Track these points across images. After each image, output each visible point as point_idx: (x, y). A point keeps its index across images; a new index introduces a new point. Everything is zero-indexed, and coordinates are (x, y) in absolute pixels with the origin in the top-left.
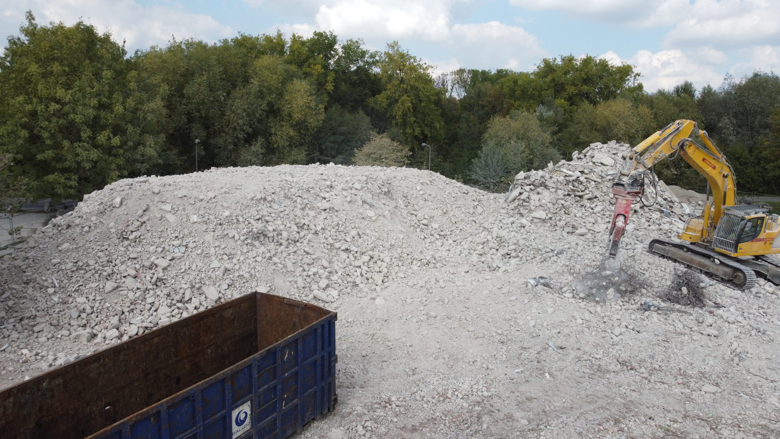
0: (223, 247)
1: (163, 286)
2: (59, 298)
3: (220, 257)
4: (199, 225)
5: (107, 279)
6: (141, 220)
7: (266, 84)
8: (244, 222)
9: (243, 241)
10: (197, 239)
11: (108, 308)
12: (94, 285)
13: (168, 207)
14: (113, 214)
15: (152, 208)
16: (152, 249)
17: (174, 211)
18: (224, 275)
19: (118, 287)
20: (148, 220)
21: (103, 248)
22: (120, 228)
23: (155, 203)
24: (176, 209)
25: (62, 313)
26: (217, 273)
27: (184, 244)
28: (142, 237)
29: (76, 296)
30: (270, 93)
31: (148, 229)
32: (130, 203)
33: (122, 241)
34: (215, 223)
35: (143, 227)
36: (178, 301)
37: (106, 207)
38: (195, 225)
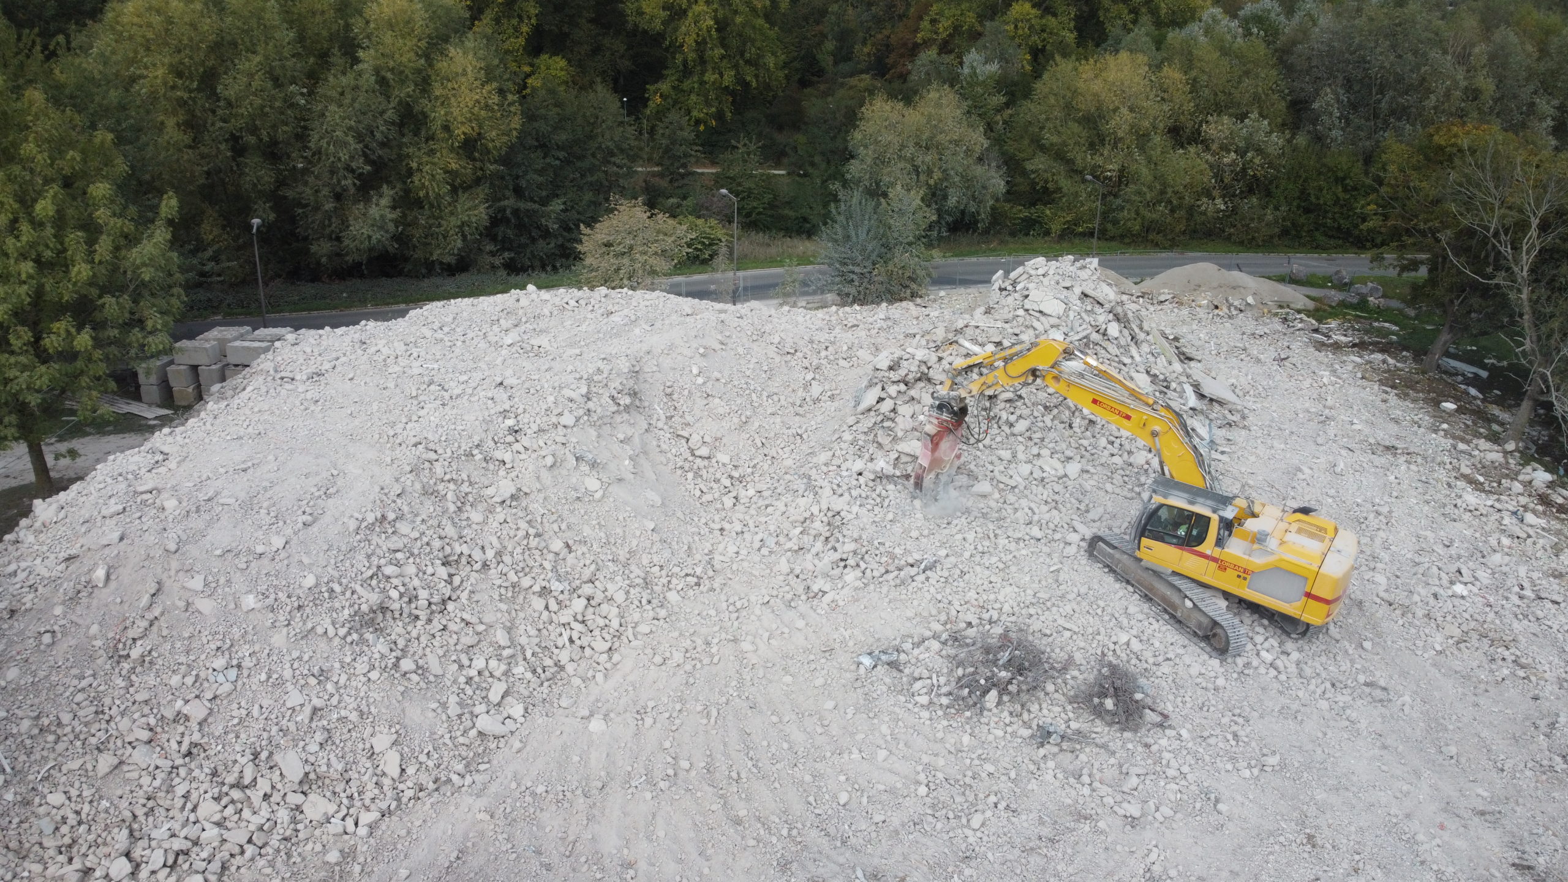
0: (306, 657)
1: (203, 755)
2: (16, 794)
3: (303, 682)
4: (259, 615)
5: (98, 749)
6: (150, 616)
7: (391, 64)
8: (343, 593)
9: (344, 638)
10: (257, 648)
11: (107, 811)
12: (75, 765)
13: (197, 583)
14: (95, 602)
15: (167, 583)
16: (175, 680)
17: (210, 589)
18: (312, 719)
19: (121, 763)
20: (162, 614)
21: (84, 683)
22: (111, 635)
23: (173, 573)
24: (213, 585)
25: (25, 825)
26: (299, 719)
27: (235, 662)
28: (154, 654)
29: (46, 791)
30: (403, 82)
31: (164, 634)
32: (125, 574)
33: (118, 663)
34: (288, 608)
35: (155, 628)
36: (232, 786)
37: (79, 587)
38: (251, 616)
